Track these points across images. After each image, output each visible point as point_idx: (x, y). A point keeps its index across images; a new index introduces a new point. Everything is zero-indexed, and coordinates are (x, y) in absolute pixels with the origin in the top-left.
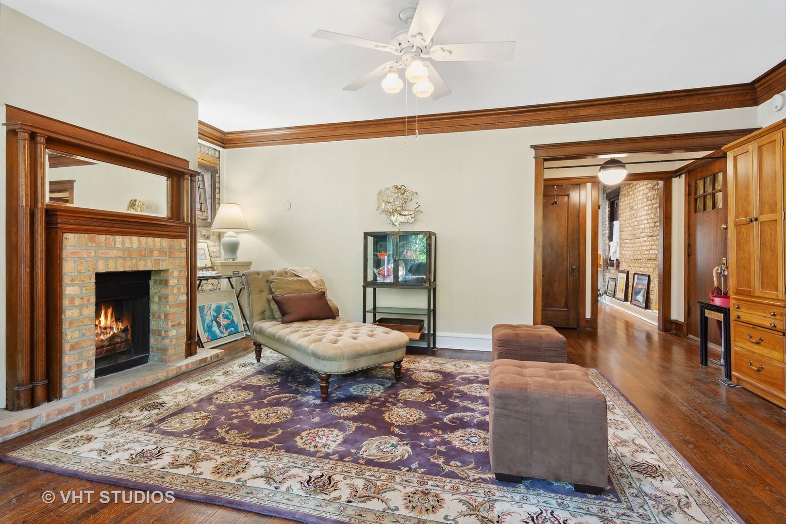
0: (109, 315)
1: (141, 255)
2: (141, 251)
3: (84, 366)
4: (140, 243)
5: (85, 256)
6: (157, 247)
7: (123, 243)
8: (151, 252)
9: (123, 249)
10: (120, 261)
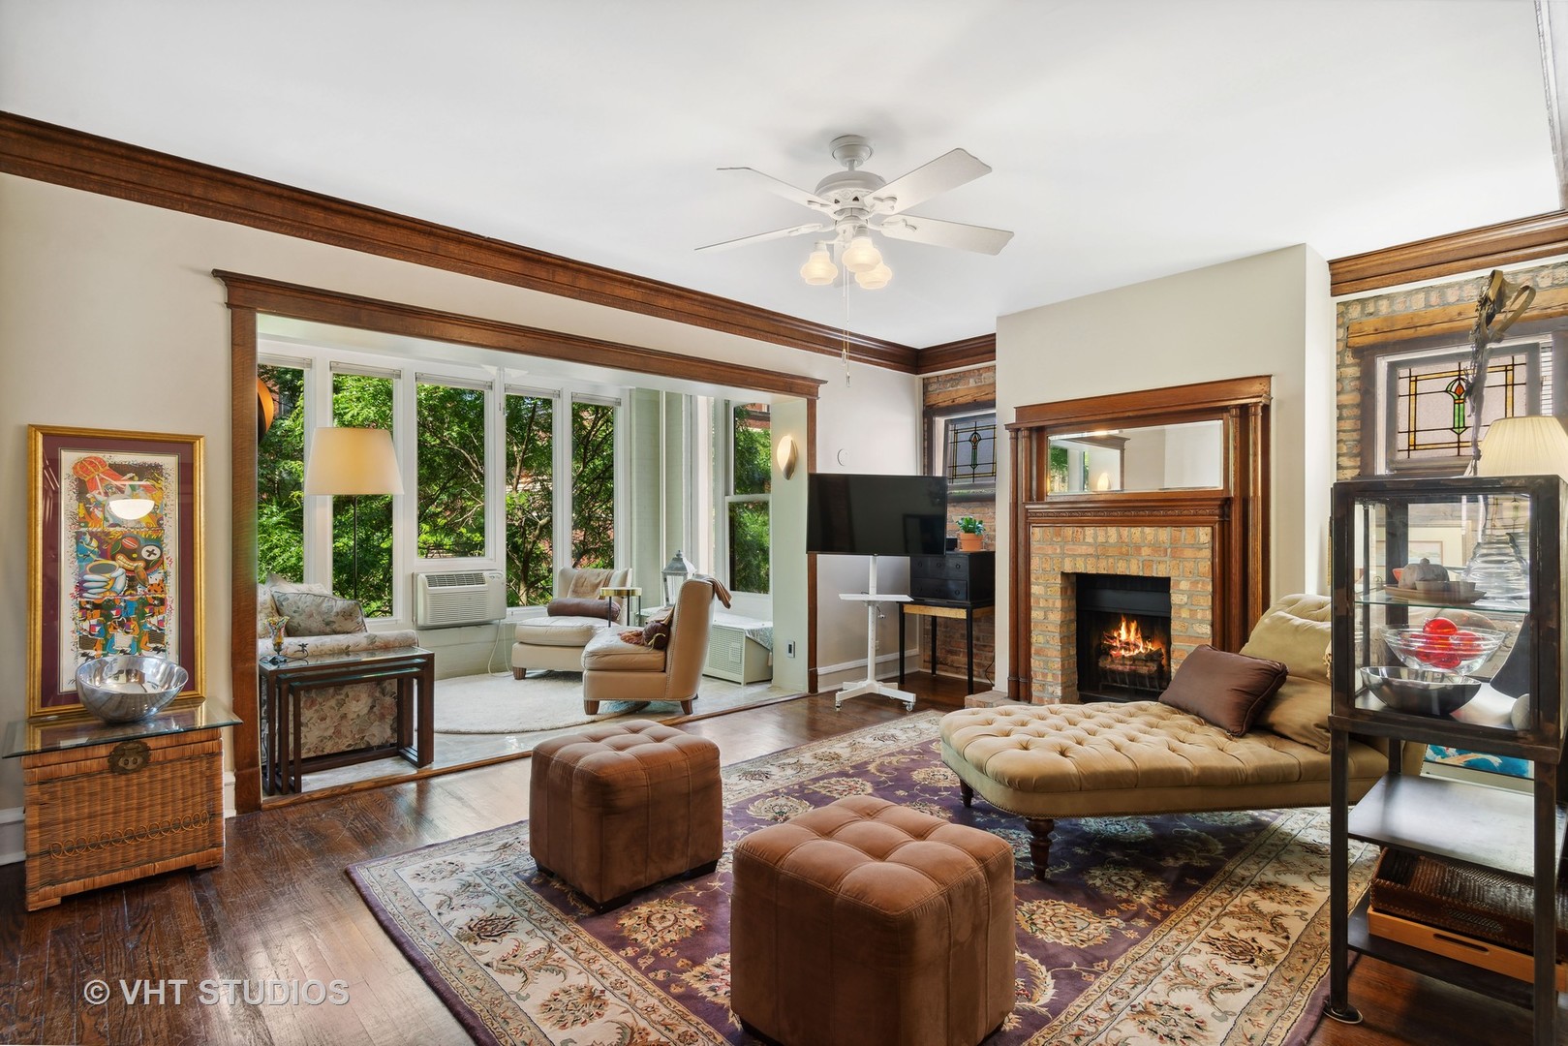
0: (1133, 629)
1: (1121, 553)
2: (1121, 548)
3: (1050, 678)
4: (1120, 536)
5: (1050, 552)
6: (1146, 542)
7: (1095, 537)
8: (1138, 548)
9: (1096, 545)
10: (1092, 560)
